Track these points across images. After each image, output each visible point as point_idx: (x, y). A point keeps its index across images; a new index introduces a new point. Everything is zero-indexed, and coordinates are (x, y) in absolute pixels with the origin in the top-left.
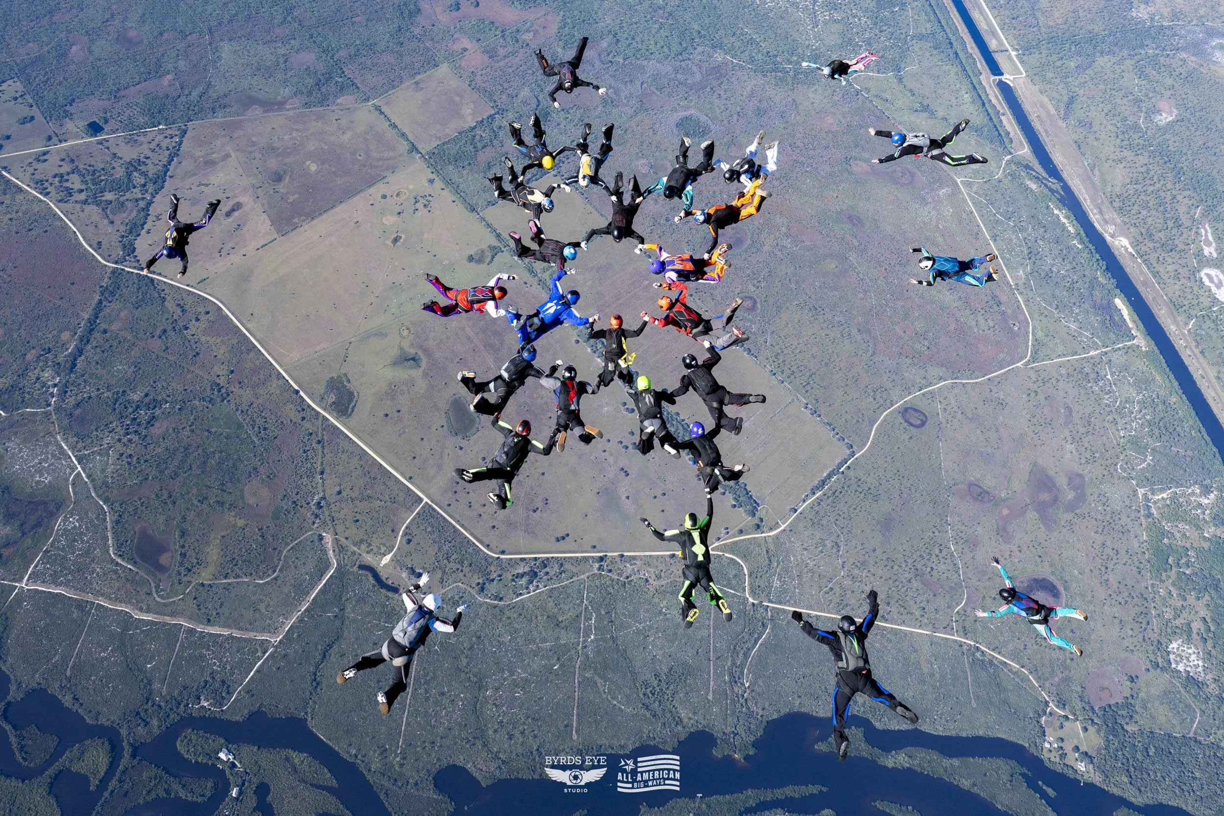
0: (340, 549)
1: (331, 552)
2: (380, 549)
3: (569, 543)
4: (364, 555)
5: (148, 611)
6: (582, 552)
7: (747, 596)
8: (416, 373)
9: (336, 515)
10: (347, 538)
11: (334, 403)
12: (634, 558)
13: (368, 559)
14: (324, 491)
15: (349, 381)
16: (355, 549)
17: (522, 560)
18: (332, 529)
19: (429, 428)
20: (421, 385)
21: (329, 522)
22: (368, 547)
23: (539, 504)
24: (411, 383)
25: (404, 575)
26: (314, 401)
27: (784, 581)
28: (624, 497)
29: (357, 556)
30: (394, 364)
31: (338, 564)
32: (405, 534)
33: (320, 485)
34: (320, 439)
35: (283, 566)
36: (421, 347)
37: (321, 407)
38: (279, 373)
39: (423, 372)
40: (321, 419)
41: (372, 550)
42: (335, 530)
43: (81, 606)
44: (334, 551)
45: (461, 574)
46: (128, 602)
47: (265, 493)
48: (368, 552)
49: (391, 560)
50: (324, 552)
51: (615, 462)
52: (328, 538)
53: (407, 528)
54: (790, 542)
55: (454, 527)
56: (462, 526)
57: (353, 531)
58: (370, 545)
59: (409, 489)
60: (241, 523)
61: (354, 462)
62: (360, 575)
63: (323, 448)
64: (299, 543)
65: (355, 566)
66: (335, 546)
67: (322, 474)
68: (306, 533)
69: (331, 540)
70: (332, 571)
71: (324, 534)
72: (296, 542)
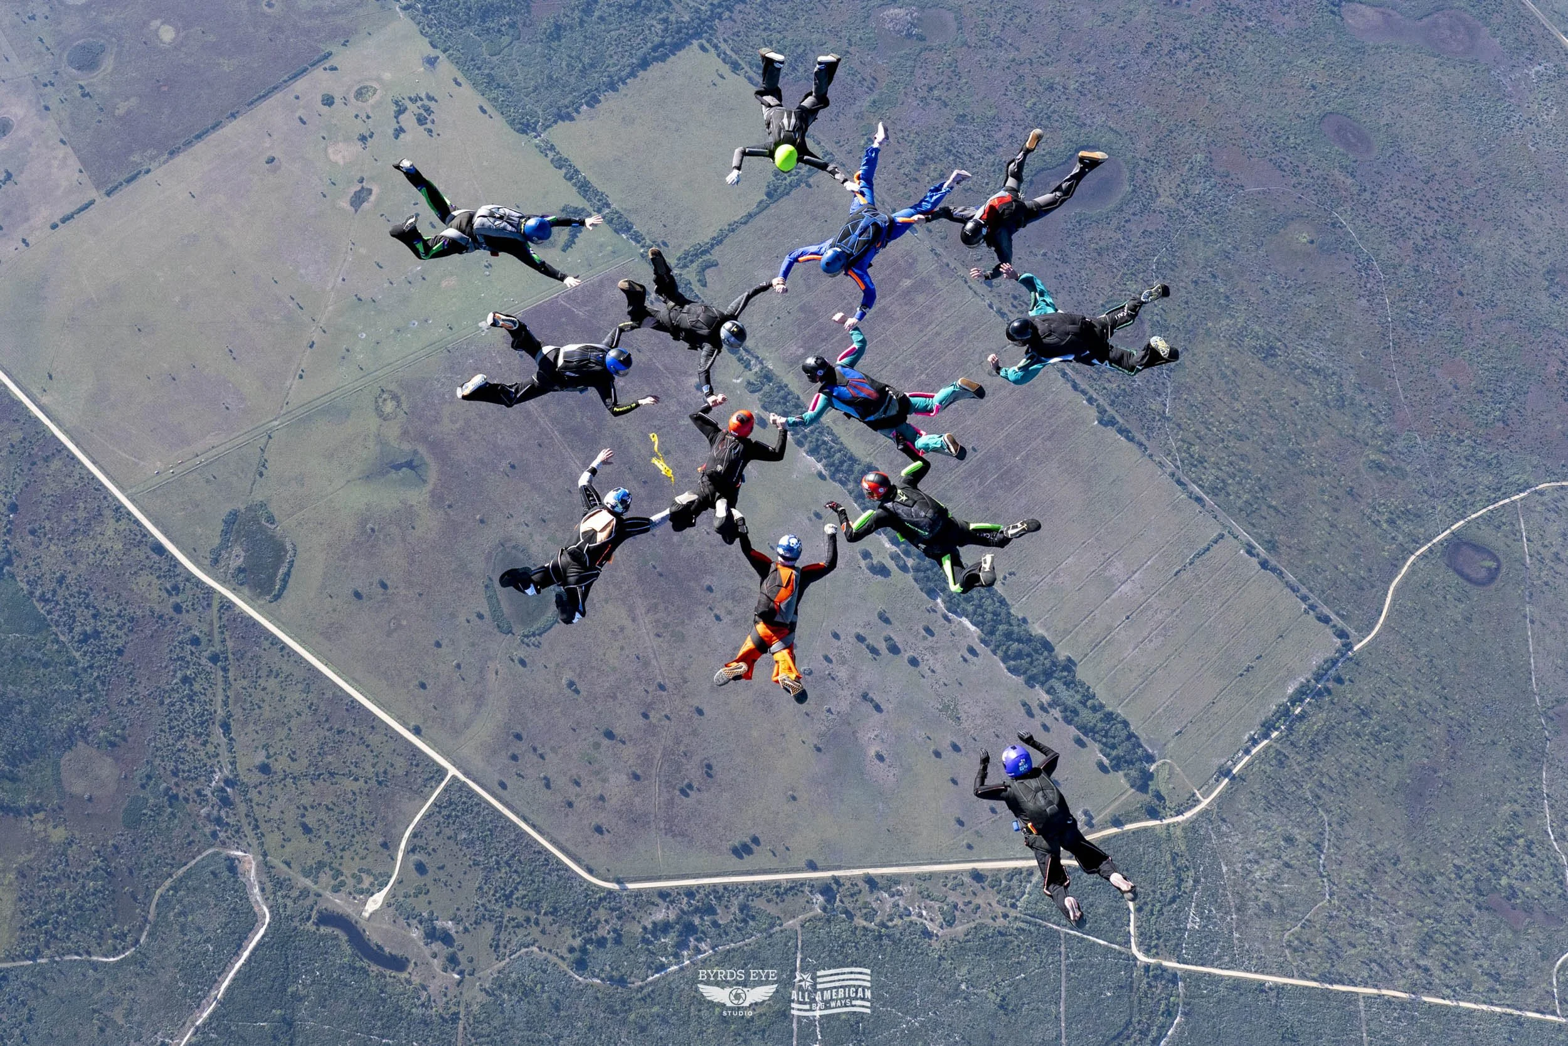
0: (276, 884)
1: (256, 890)
2: (360, 881)
3: (760, 857)
4: (328, 894)
6: (787, 871)
7: (1134, 950)
8: (418, 497)
9: (260, 812)
10: (288, 864)
11: (240, 570)
12: (894, 880)
13: (338, 903)
14: (233, 763)
15: (271, 519)
16: (308, 882)
17: (663, 894)
18: (255, 843)
19: (453, 616)
20: (429, 523)
21: (247, 829)
22: (335, 878)
23: (693, 772)
24: (406, 517)
25: (416, 934)
27: (1209, 918)
28: (872, 752)
29: (312, 898)
30: (368, 477)
31: (272, 918)
32: (411, 850)
33: (223, 750)
34: (217, 648)
35: (155, 925)
36: (423, 438)
37: (216, 579)
38: (119, 508)
39: (433, 494)
40: (215, 605)
41: (343, 884)
42: (262, 844)
44: (263, 890)
45: (535, 932)
47: (106, 769)
48: (336, 890)
49: (387, 904)
50: (242, 892)
51: (853, 678)
52: (250, 865)
53: (414, 835)
54: (1221, 835)
55: (516, 826)
56: (534, 827)
57: (301, 842)
58: (339, 873)
59: (416, 751)
60: (58, 835)
61: (294, 697)
62: (323, 937)
63: (225, 670)
64: (188, 875)
65: (309, 918)
66: (264, 879)
67: (226, 727)
68: (199, 852)
69: (254, 864)
70: (262, 932)
71: (239, 853)
72: (181, 872)
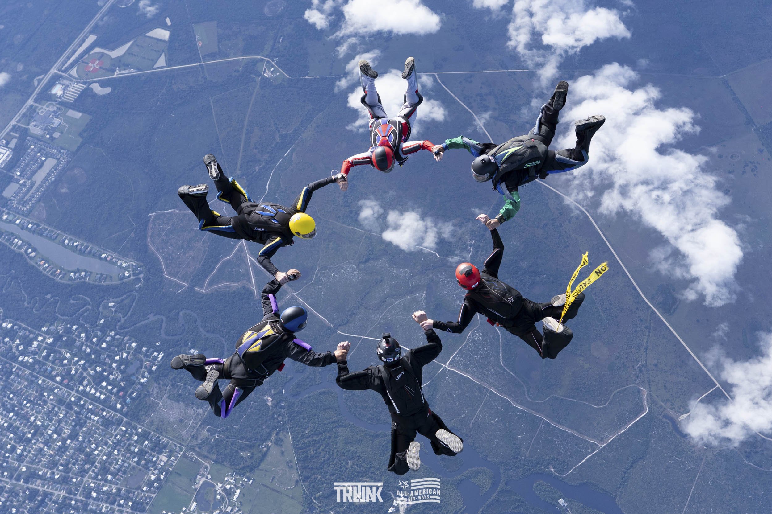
0: (652, 401)
1: (646, 401)
2: (680, 409)
4: (668, 409)
5: (521, 404)
9: (652, 378)
10: (657, 396)
11: (662, 302)
13: (671, 413)
14: (646, 361)
15: (674, 290)
16: (663, 404)
18: (648, 387)
21: (646, 382)
22: (672, 405)
26: (647, 298)
29: (663, 409)
31: (649, 411)
33: (644, 356)
34: (648, 325)
35: (611, 401)
37: (652, 304)
40: (650, 312)
41: (674, 408)
42: (650, 388)
43: (480, 389)
44: (647, 401)
46: (509, 395)
47: (605, 351)
48: (671, 409)
50: (641, 401)
52: (645, 393)
57: (663, 391)
58: (673, 404)
59: (708, 376)
60: (587, 366)
61: (670, 347)
62: (664, 422)
63: (649, 332)
64: (625, 389)
65: (660, 415)
66: (649, 398)
67: (646, 349)
68: (630, 384)
69: (646, 394)
70: (645, 414)
71: (642, 389)
72: (623, 388)
